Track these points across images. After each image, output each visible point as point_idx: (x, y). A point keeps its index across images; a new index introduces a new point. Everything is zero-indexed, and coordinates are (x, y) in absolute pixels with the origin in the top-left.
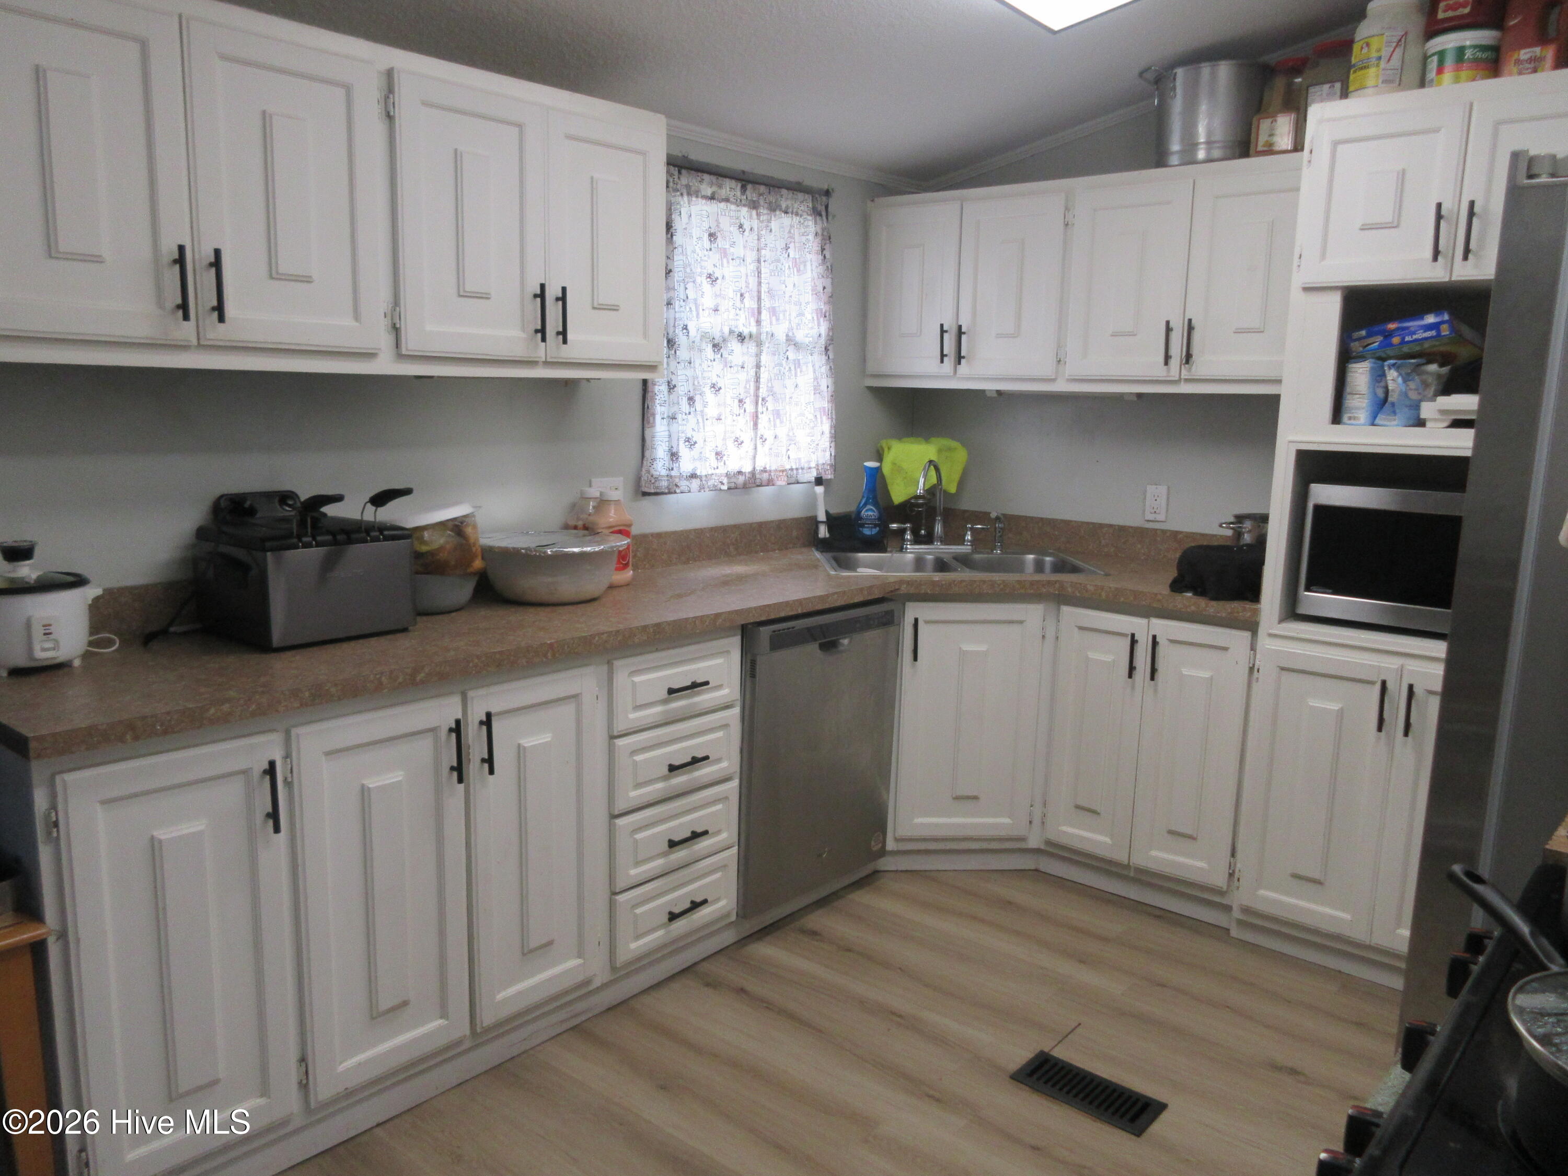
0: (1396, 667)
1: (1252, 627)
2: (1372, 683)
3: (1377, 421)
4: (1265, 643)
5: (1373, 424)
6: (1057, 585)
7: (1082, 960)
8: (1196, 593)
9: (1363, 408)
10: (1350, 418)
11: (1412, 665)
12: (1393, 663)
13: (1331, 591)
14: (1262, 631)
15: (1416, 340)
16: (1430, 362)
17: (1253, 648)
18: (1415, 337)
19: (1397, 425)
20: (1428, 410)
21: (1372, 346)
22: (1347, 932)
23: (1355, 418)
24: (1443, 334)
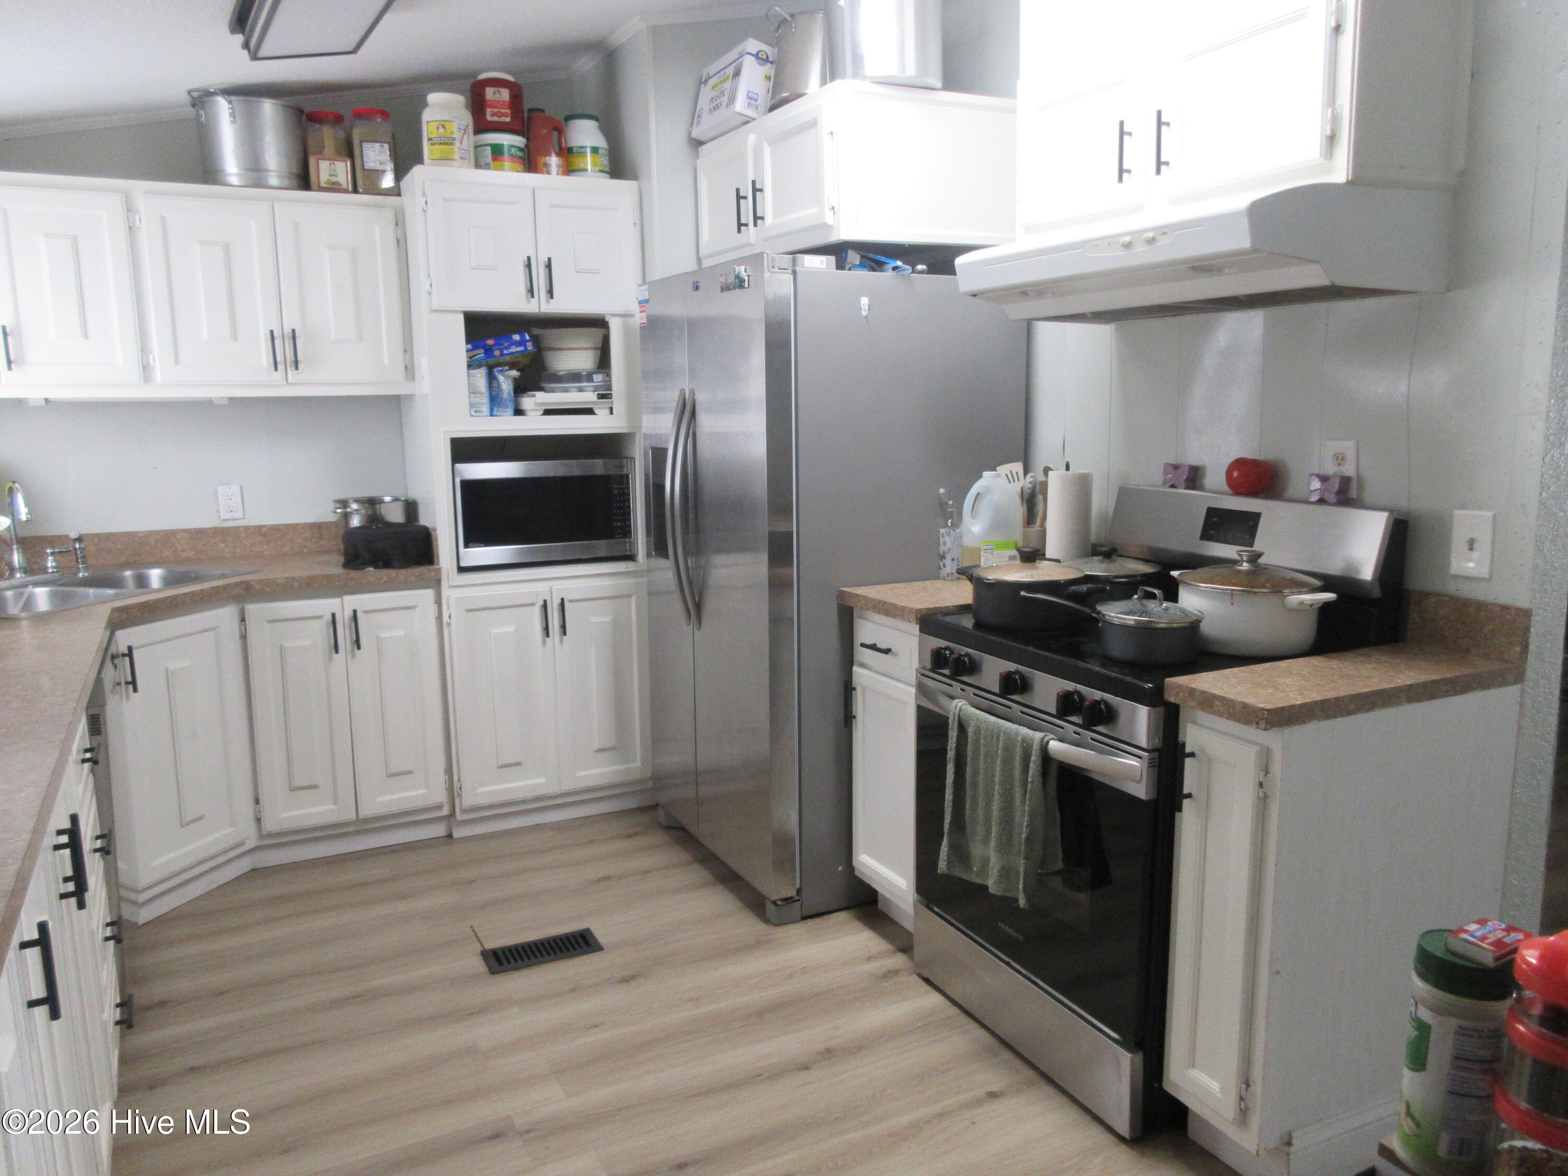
0: (547, 589)
1: (436, 584)
2: (533, 605)
3: (494, 413)
4: (446, 592)
5: (491, 415)
6: (243, 585)
8: (376, 567)
9: (485, 404)
10: (476, 412)
11: (556, 585)
12: (543, 587)
13: (483, 545)
14: (444, 584)
15: (511, 353)
16: (511, 368)
17: (438, 601)
18: (510, 351)
19: (510, 415)
20: (527, 402)
21: (476, 357)
22: (543, 791)
23: (480, 411)
24: (529, 349)
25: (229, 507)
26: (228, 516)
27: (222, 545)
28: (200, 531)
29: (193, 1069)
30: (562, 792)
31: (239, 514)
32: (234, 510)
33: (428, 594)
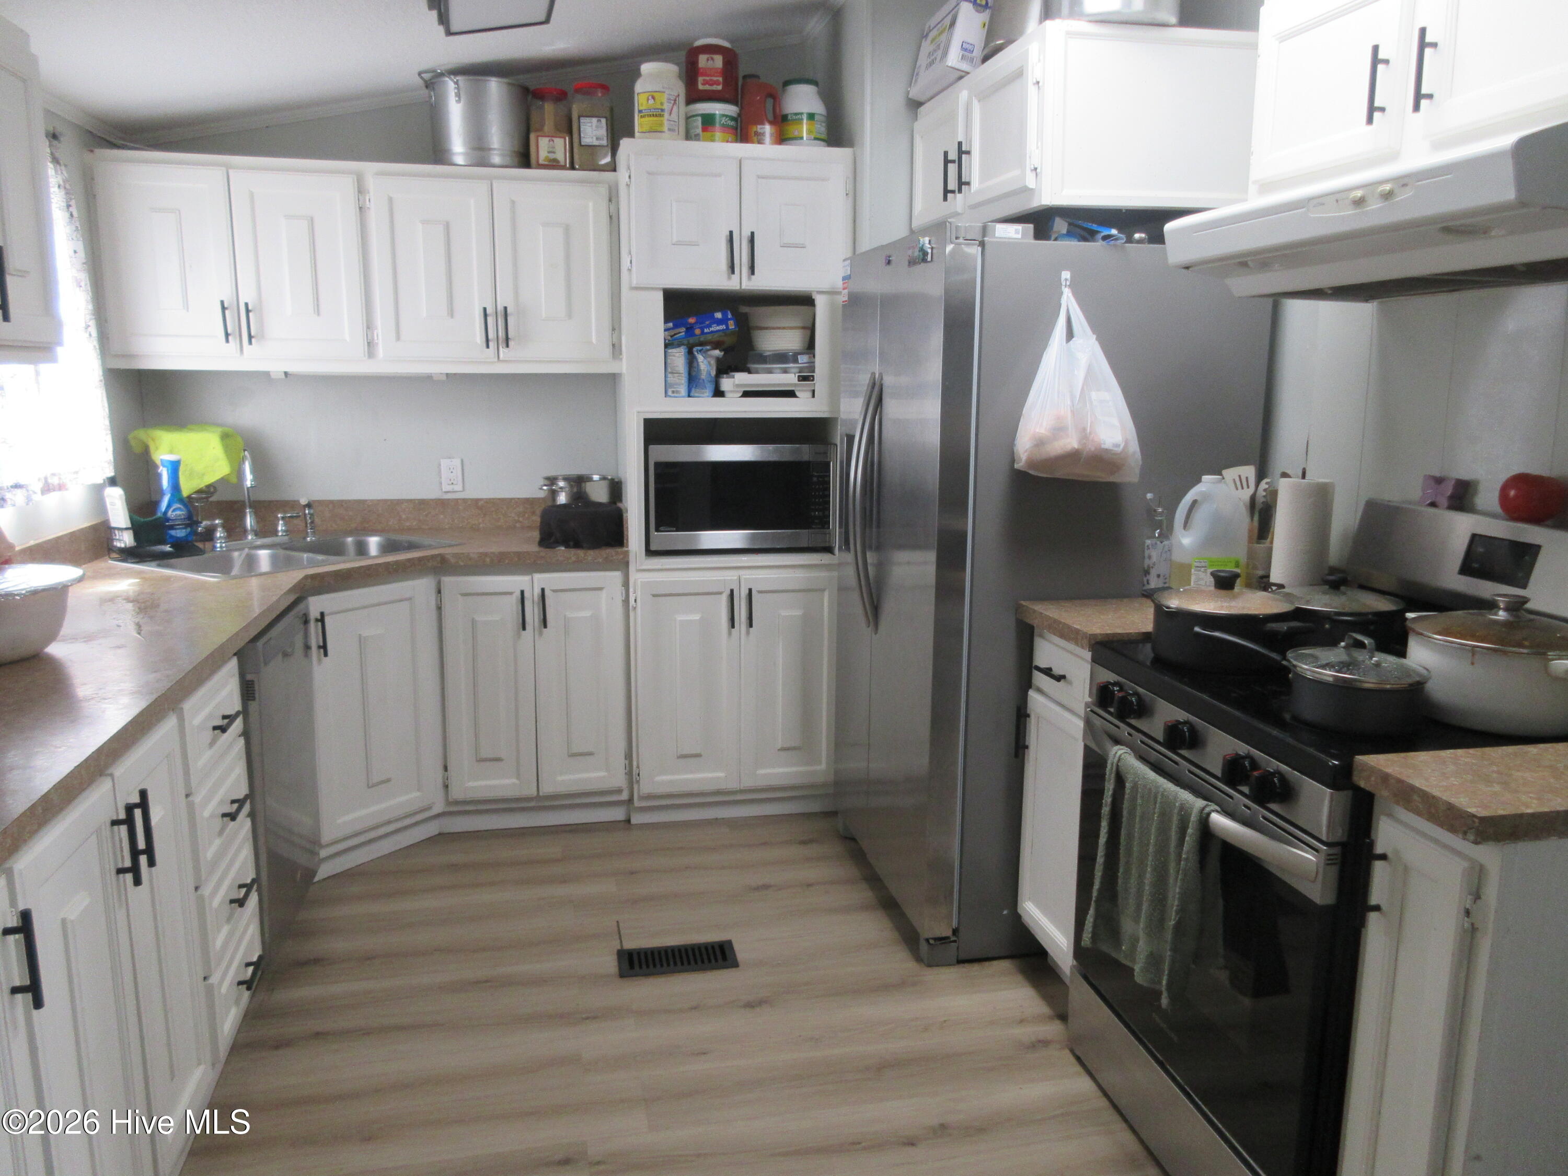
0: (736, 578)
1: (624, 565)
2: (720, 593)
3: (692, 394)
4: (634, 576)
5: (689, 396)
6: (439, 559)
7: (564, 880)
8: (567, 546)
9: (683, 384)
10: (673, 392)
11: (746, 575)
12: (731, 576)
13: (675, 529)
14: (632, 568)
15: (712, 332)
16: (715, 348)
17: (626, 584)
18: (711, 329)
19: (708, 396)
20: (726, 383)
21: (677, 336)
22: (723, 786)
23: (677, 392)
24: (730, 328)
25: (450, 480)
26: (449, 488)
27: (442, 516)
28: (423, 502)
29: (318, 1035)
30: (741, 788)
31: (458, 487)
32: (455, 483)
33: (614, 577)
